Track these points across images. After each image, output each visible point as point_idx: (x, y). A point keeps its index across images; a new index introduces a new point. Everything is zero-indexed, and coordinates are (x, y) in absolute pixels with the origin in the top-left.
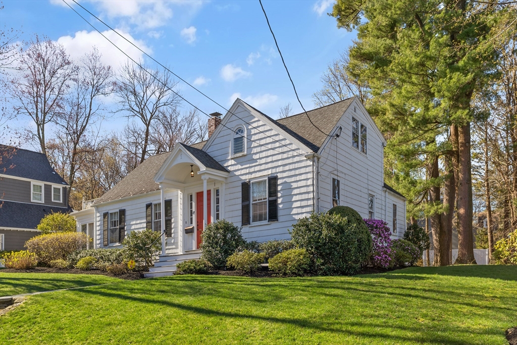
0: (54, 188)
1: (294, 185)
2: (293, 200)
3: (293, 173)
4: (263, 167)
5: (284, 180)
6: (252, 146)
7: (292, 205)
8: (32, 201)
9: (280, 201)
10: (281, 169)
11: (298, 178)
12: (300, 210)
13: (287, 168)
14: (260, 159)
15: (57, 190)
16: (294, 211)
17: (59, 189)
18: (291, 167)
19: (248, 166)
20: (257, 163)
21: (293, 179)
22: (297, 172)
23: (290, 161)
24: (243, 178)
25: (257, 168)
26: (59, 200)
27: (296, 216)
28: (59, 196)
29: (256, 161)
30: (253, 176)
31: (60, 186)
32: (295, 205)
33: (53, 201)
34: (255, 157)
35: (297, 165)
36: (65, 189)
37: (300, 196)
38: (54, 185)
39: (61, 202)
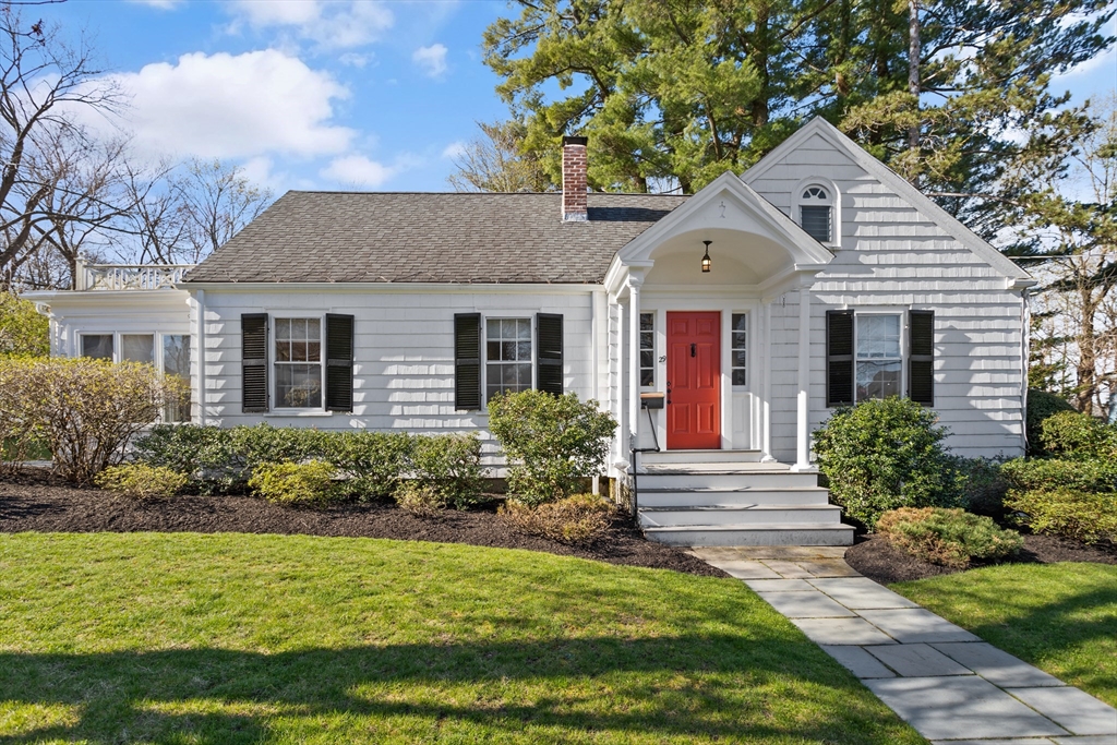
1: (975, 338)
2: (972, 368)
3: (971, 312)
4: (888, 286)
5: (948, 324)
6: (858, 234)
7: (970, 378)
9: (937, 365)
10: (940, 298)
11: (984, 325)
12: (989, 391)
13: (956, 299)
14: (879, 266)
16: (975, 391)
18: (967, 298)
19: (846, 275)
20: (874, 276)
21: (972, 325)
22: (982, 312)
23: (965, 285)
24: (830, 300)
25: (869, 286)
27: (979, 402)
29: (868, 268)
30: (859, 300)
32: (977, 378)
34: (864, 259)
35: (981, 298)
37: (990, 362)
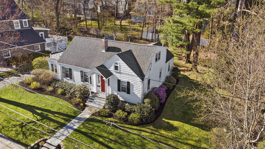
0: (24, 21)
5: (132, 84)
6: (121, 70)
8: (15, 29)
9: (131, 89)
12: (137, 94)
15: (25, 22)
17: (26, 21)
23: (135, 80)
24: (118, 78)
26: (27, 25)
28: (27, 24)
29: (123, 75)
30: (121, 79)
31: (27, 20)
33: (24, 27)
36: (28, 21)
38: (23, 20)
39: (28, 26)
